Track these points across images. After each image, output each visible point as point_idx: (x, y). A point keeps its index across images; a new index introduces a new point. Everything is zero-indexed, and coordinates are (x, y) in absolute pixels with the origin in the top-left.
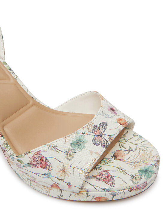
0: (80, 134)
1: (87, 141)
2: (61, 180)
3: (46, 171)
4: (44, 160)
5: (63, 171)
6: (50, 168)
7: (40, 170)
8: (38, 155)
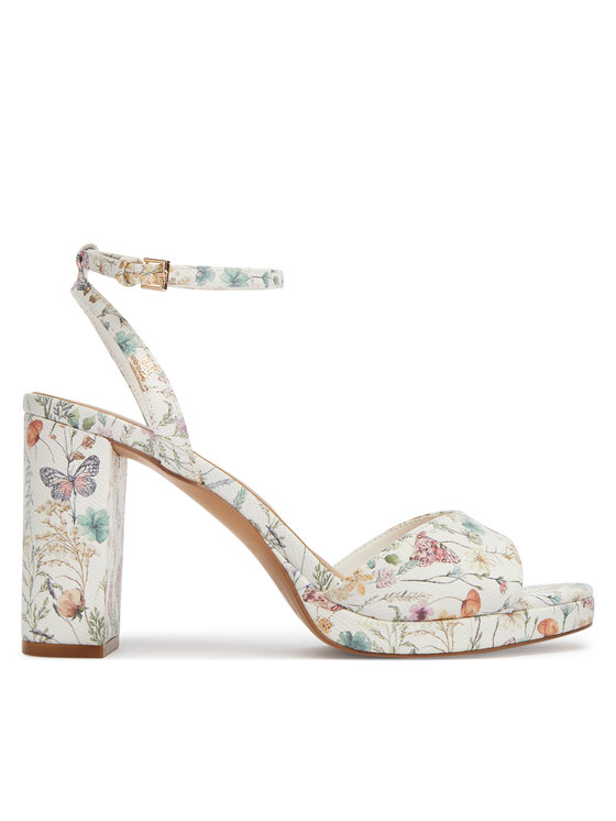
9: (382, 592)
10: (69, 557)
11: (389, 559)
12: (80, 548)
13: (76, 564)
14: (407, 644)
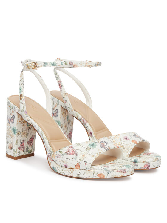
0: (94, 142)
1: (97, 145)
2: (82, 160)
3: (74, 156)
4: (74, 150)
5: (84, 156)
6: (77, 155)
7: (71, 156)
8: (71, 148)
9: (59, 159)
10: (10, 136)
11: (60, 152)
12: (12, 135)
13: (11, 138)
14: (63, 172)
